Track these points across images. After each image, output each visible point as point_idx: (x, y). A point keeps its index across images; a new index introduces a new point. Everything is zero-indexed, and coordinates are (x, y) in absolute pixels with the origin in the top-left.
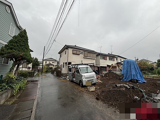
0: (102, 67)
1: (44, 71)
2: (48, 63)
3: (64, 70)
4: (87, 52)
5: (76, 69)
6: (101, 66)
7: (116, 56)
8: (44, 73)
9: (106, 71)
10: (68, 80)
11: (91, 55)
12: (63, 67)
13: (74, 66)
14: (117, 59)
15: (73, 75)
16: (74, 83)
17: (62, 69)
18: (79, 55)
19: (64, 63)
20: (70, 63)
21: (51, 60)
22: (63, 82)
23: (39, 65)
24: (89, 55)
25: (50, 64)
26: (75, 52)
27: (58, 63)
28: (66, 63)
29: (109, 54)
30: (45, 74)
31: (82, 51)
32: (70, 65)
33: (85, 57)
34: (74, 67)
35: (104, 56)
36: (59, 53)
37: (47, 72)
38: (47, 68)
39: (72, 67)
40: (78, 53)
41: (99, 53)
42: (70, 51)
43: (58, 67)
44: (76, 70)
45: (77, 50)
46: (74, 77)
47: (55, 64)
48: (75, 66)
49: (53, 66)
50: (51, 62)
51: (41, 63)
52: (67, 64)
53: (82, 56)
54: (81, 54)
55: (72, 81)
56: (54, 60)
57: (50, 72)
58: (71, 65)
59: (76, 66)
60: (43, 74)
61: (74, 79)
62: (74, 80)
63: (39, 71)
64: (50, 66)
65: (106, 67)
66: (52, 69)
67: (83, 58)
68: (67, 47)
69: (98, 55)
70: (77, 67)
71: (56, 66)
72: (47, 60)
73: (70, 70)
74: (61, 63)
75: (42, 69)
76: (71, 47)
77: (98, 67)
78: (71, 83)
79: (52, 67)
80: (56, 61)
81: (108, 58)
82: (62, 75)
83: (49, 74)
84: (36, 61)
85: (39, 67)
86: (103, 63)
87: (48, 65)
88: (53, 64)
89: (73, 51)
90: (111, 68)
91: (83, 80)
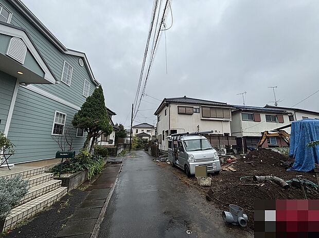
0: (247, 137)
1: (133, 146)
2: (140, 131)
3: (165, 145)
4: (209, 109)
6: (245, 135)
7: (287, 111)
8: (134, 149)
11: (220, 113)
12: (163, 140)
13: (175, 138)
14: (292, 117)
15: (176, 154)
17: (161, 143)
18: (192, 114)
19: (163, 131)
20: (174, 132)
21: (145, 126)
23: (126, 137)
24: (213, 113)
25: (144, 134)
26: (183, 110)
28: (167, 132)
29: (267, 106)
30: (136, 152)
31: (198, 107)
32: (170, 136)
33: (205, 119)
35: (252, 114)
36: (156, 114)
37: (138, 148)
38: (138, 141)
39: (173, 140)
40: (189, 110)
42: (173, 108)
45: (186, 105)
46: (177, 159)
47: (152, 133)
48: (177, 137)
49: (148, 138)
50: (145, 131)
51: (128, 133)
52: (169, 133)
53: (197, 116)
54: (196, 112)
56: (150, 126)
57: (143, 148)
58: (172, 136)
60: (132, 152)
63: (125, 146)
64: (143, 138)
67: (202, 120)
68: (167, 103)
69: (237, 111)
70: (180, 139)
71: (153, 136)
72: (139, 126)
74: (160, 133)
75: (130, 143)
76: (174, 102)
77: (239, 140)
79: (147, 139)
80: (153, 127)
81: (263, 117)
82: (161, 154)
83: (142, 152)
84: (121, 130)
85: (126, 139)
86: (250, 129)
87: (140, 136)
88: (148, 133)
89: (180, 109)
90: (263, 140)
91: (190, 163)
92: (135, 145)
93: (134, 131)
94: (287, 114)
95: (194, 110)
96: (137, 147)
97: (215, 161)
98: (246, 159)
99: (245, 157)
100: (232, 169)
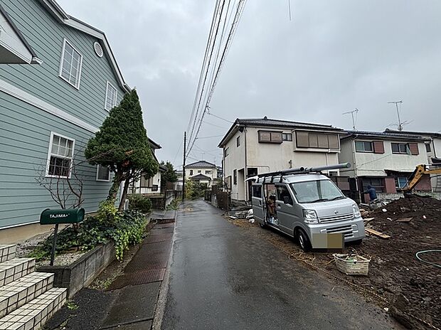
0: (364, 178)
1: (187, 194)
2: (196, 173)
3: (239, 192)
4: (307, 134)
5: (277, 186)
6: (360, 174)
7: (423, 137)
8: (189, 199)
9: (383, 190)
10: (253, 220)
11: (323, 140)
12: (235, 183)
13: (269, 179)
14: (428, 146)
15: (270, 208)
16: (274, 235)
17: (231, 189)
18: (280, 143)
19: (235, 171)
20: (253, 171)
21: (202, 165)
22: (238, 226)
23: (177, 181)
24: (313, 140)
25: (201, 177)
26: (266, 137)
27: (220, 172)
28: (242, 171)
29: (388, 131)
30: (192, 202)
31: (289, 132)
32: (256, 177)
33: (301, 150)
34: (272, 183)
35: (372, 142)
36: (221, 146)
37: (195, 196)
38: (194, 187)
39: (264, 183)
40: (275, 137)
41: (349, 132)
42: (252, 134)
43: (220, 184)
44: (278, 190)
45: (271, 131)
46: (271, 215)
47: (214, 175)
48: (272, 179)
49: (208, 182)
50: (203, 172)
51: (180, 175)
52: (246, 173)
53: (288, 146)
54: (286, 140)
55: (267, 227)
56: (209, 165)
57: (203, 196)
58: (260, 176)
59: (277, 179)
60: (187, 202)
61: (273, 221)
62: (272, 225)
63: (176, 194)
64: (201, 182)
65: (380, 179)
66: (207, 188)
67: (295, 151)
68: (241, 126)
69: (348, 137)
70: (281, 181)
71: (215, 180)
72: (194, 165)
73: (256, 191)
74: (229, 173)
75: (183, 189)
76: (253, 124)
77: (352, 181)
78: (265, 231)
79: (206, 184)
80: (214, 167)
81: (387, 146)
82: (234, 206)
83: (201, 203)
84: (170, 171)
85: (176, 184)
86: (368, 165)
87: (197, 179)
88: (208, 175)
89: (261, 135)
90: (415, 181)
91: (310, 226)
92: (189, 192)
93: (188, 172)
94: (423, 141)
95: (284, 137)
96: (193, 195)
97: (355, 221)
98: (389, 213)
99: (384, 210)
100: (378, 234)
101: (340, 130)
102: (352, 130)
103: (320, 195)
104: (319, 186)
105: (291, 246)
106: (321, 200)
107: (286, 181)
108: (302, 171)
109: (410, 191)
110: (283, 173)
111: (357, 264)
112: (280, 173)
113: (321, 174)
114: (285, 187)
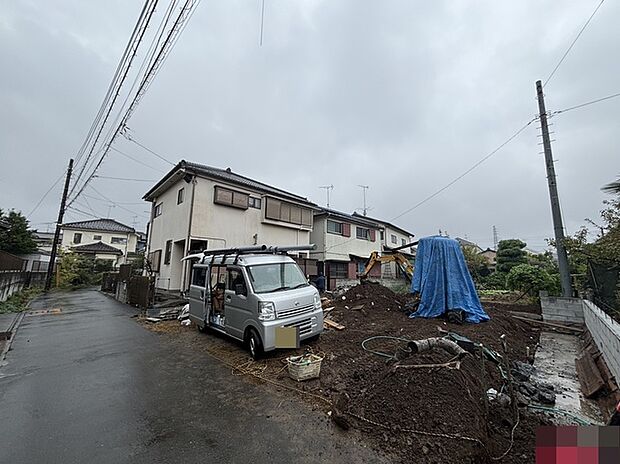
0: (331, 261)
1: (59, 280)
2: (88, 239)
3: (171, 277)
4: (279, 203)
5: (229, 270)
6: (328, 257)
7: (380, 225)
8: (63, 288)
9: (346, 276)
10: (188, 322)
11: (296, 214)
12: (167, 262)
13: (219, 259)
14: (382, 233)
15: (216, 302)
16: (218, 341)
17: (158, 271)
18: (244, 210)
19: (169, 243)
20: (199, 245)
21: (106, 226)
22: (160, 333)
23: (36, 252)
24: (286, 212)
25: (101, 248)
26: (225, 196)
27: (142, 242)
28: (181, 244)
29: (355, 214)
30: (67, 295)
31: (259, 197)
32: (201, 255)
33: (270, 222)
34: (223, 264)
35: (341, 223)
36: (148, 197)
37: (78, 283)
38: (80, 266)
39: (212, 265)
40: (239, 199)
41: (323, 210)
42: (204, 189)
43: (140, 260)
44: (230, 275)
45: (233, 191)
46: (217, 311)
47: (129, 246)
48: (224, 258)
49: (115, 257)
50: (106, 240)
51: (44, 241)
52: (187, 246)
53: (255, 214)
54: (253, 206)
55: (208, 330)
56: (122, 229)
57: (99, 283)
58: (207, 254)
59: (231, 259)
60: (54, 295)
61: (219, 321)
62: (217, 326)
64: (99, 256)
65: (344, 264)
66: (111, 269)
67: (263, 223)
68: (186, 173)
69: (322, 215)
70: (235, 263)
71: (130, 254)
72: (86, 225)
73: (199, 276)
74: (157, 244)
75: (50, 270)
76: (207, 174)
77: (320, 264)
78: (205, 337)
79: (111, 261)
80: (131, 232)
81: (353, 229)
82: (160, 300)
83: (94, 297)
84: (17, 231)
85: (32, 259)
86: (338, 247)
87: (90, 251)
88: (116, 246)
89: (219, 192)
90: (369, 267)
91: (265, 324)
92: (64, 277)
93: (67, 239)
94: (379, 228)
95: (251, 202)
96: (75, 281)
97: (315, 312)
98: (347, 302)
99: (344, 298)
100: (335, 325)
101: (314, 205)
102: (326, 207)
103: (283, 282)
104: (282, 270)
105: (238, 355)
106: (284, 289)
107: (243, 263)
108: (264, 250)
109: (365, 277)
110: (240, 252)
111: (309, 366)
112: (235, 250)
113: (287, 255)
114: (240, 271)
